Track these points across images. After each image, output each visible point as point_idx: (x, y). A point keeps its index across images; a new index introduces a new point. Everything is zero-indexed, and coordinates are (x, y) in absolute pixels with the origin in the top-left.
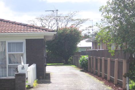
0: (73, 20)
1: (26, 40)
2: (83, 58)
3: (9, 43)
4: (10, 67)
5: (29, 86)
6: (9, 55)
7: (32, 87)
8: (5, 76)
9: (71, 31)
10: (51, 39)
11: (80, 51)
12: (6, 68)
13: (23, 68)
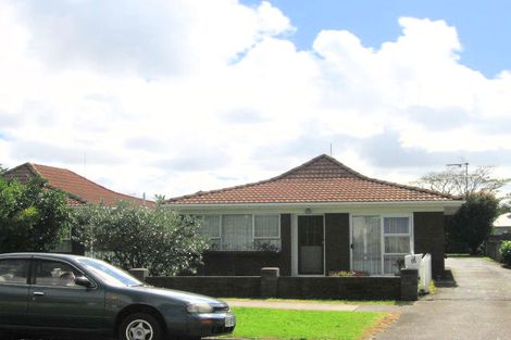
0: (484, 181)
1: (415, 213)
2: (506, 244)
3: (386, 219)
4: (386, 259)
5: (422, 290)
6: (386, 238)
7: (428, 293)
8: (379, 273)
9: (482, 200)
10: (453, 212)
11: (495, 233)
12: (379, 259)
13: (414, 260)
